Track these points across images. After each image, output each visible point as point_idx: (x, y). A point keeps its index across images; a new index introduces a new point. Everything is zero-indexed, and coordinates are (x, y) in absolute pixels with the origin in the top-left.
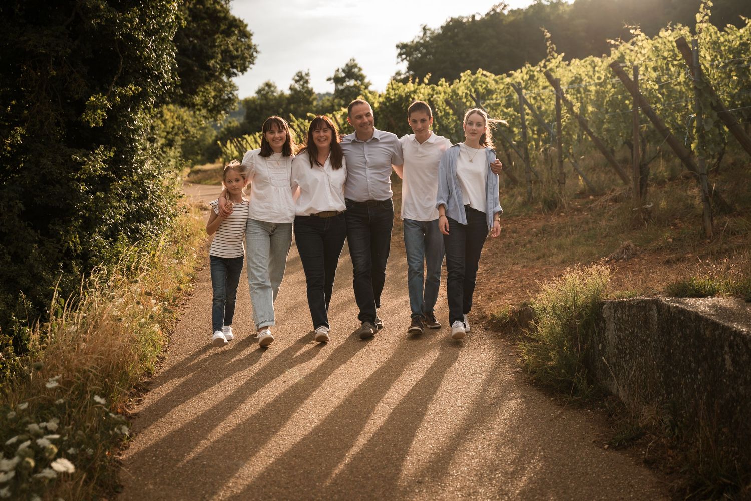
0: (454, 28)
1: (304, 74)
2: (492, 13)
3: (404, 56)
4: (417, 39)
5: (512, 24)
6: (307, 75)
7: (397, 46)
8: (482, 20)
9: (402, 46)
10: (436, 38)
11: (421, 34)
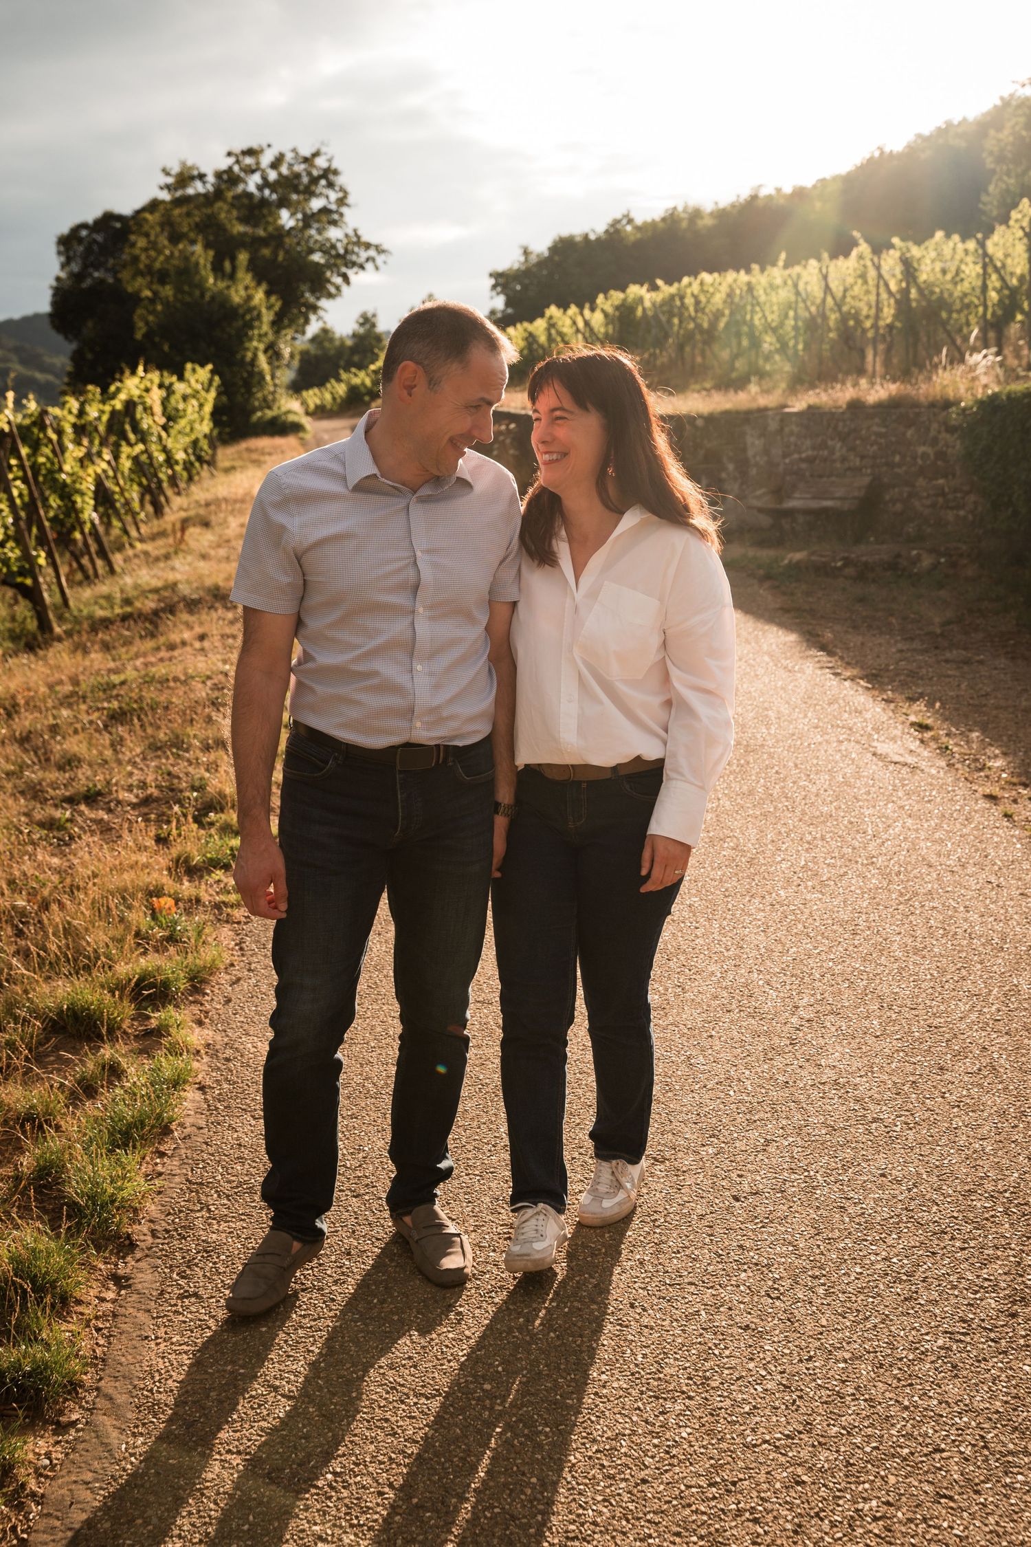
0: (564, 248)
1: (369, 315)
2: (612, 230)
3: (499, 289)
4: (516, 266)
5: (638, 244)
6: (374, 316)
7: (491, 275)
8: (598, 240)
9: (496, 276)
10: (543, 263)
11: (522, 259)
